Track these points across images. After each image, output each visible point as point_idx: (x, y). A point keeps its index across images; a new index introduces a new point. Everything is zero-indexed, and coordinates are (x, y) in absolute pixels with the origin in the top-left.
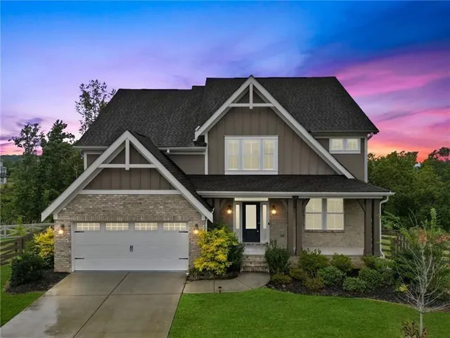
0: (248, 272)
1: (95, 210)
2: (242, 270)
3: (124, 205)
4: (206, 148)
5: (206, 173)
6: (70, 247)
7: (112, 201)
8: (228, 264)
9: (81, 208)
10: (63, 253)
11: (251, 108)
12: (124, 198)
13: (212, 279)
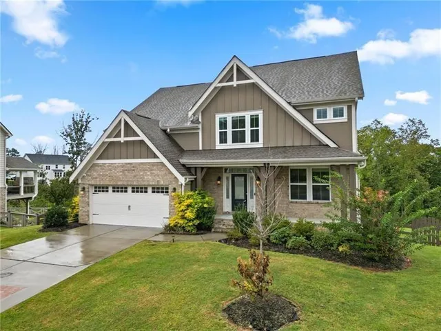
0: (218, 232)
1: (103, 175)
2: (213, 230)
3: (123, 171)
4: (200, 126)
5: (201, 149)
6: (89, 205)
7: (115, 168)
8: (197, 222)
9: (95, 174)
10: (84, 209)
11: (235, 85)
12: (123, 165)
13: (181, 234)
